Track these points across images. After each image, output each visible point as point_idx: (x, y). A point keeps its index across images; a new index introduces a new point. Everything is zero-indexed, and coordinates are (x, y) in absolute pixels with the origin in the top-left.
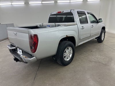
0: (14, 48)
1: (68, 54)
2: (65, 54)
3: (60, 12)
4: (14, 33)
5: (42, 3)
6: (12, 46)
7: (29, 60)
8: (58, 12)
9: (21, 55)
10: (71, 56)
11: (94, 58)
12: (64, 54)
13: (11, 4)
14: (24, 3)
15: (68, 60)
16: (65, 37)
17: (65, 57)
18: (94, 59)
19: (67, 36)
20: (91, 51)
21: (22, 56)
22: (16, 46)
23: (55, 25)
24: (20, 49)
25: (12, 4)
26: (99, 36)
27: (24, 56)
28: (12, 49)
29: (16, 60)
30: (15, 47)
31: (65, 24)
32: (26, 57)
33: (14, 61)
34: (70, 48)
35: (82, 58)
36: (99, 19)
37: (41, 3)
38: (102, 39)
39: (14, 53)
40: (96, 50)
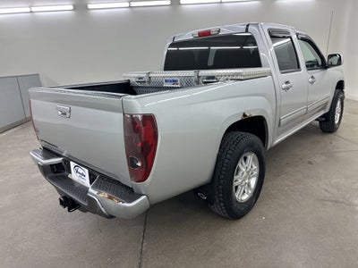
0: (58, 160)
1: (246, 177)
2: (238, 179)
3: (208, 33)
4: (58, 109)
5: (130, 7)
6: (48, 152)
7: (125, 207)
8: (201, 34)
9: (91, 190)
10: (253, 182)
11: (324, 187)
12: (235, 177)
13: (28, 10)
14: (71, 7)
15: (245, 197)
16: (239, 119)
17: (237, 187)
18: (326, 191)
19: (244, 115)
20: (310, 163)
21: (95, 193)
22: (64, 155)
23: (199, 77)
24: (80, 164)
25: (34, 9)
26: (327, 110)
27: (104, 195)
28: (52, 165)
29: (68, 203)
30: (59, 156)
31: (237, 74)
32: (110, 198)
33: (61, 207)
34: (251, 157)
35: (286, 188)
36: (330, 56)
37: (127, 5)
38: (337, 122)
39: (57, 177)
40: (323, 158)
